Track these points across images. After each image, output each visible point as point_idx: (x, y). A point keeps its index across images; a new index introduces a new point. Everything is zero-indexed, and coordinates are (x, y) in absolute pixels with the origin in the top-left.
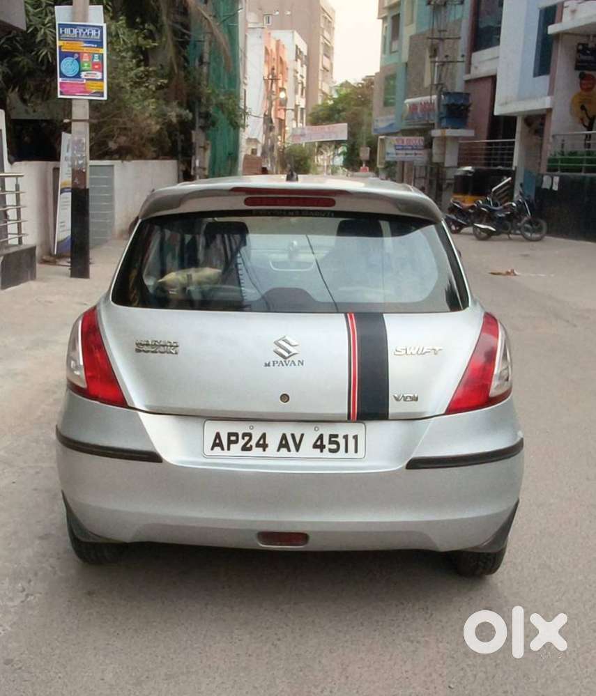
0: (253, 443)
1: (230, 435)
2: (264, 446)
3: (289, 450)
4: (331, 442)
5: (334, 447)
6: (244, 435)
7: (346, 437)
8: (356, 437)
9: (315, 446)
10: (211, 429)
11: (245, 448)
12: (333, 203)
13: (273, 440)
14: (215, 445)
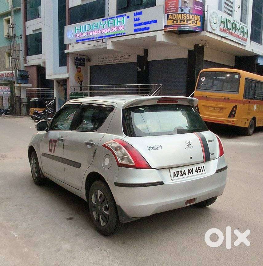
0: (183, 173)
1: (177, 172)
2: (185, 174)
3: (191, 174)
4: (199, 169)
5: (200, 171)
6: (180, 171)
7: (201, 167)
8: (203, 167)
9: (196, 171)
10: (173, 171)
11: (181, 175)
12: (177, 102)
13: (187, 172)
14: (174, 176)
